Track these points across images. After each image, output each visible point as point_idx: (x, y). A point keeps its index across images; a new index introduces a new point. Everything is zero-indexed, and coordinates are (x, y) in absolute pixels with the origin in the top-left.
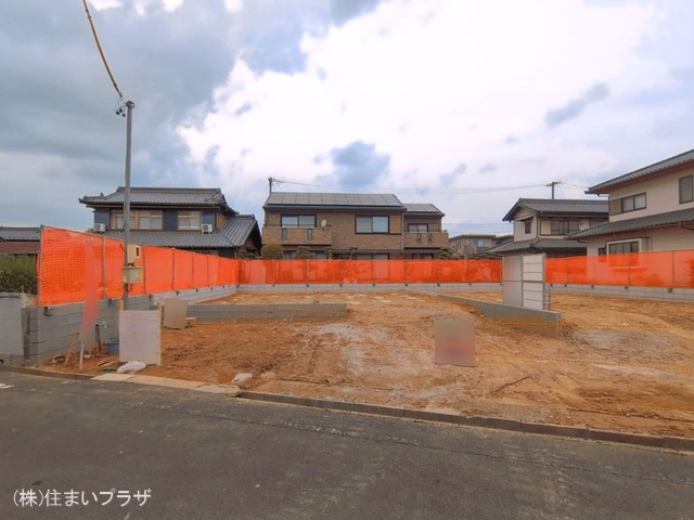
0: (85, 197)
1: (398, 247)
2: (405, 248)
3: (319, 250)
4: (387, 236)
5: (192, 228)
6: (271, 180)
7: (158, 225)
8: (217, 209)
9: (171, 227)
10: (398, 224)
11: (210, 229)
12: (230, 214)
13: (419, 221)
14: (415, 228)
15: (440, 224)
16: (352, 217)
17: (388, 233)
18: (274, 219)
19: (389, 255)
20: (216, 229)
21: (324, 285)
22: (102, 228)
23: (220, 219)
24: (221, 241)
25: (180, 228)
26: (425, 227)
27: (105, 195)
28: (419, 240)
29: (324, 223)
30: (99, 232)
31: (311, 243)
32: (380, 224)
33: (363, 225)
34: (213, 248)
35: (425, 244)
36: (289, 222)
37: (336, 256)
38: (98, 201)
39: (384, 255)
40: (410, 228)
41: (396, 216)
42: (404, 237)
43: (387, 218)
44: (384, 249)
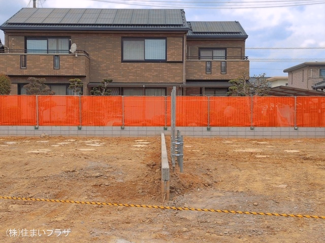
1: (177, 79)
2: (188, 81)
4: (164, 65)
10: (179, 49)
13: (214, 45)
14: (209, 53)
15: (243, 49)
16: (118, 41)
17: (165, 61)
18: (17, 42)
19: (166, 90)
21: (58, 128)
26: (221, 53)
28: (210, 69)
29: (74, 47)
31: (58, 73)
32: (155, 49)
33: (132, 51)
35: (217, 75)
36: (36, 45)
37: (94, 90)
39: (160, 90)
40: (203, 53)
41: (176, 39)
42: (187, 66)
43: (165, 40)
44: (160, 81)
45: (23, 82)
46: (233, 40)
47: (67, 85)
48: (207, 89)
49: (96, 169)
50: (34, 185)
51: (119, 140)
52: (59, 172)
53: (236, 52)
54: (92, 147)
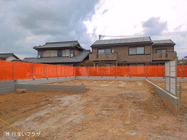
0: (35, 47)
1: (149, 60)
2: (153, 61)
4: (144, 56)
5: (67, 55)
6: (100, 36)
7: (56, 55)
8: (77, 48)
9: (60, 56)
10: (149, 49)
11: (72, 55)
12: (81, 50)
13: (162, 48)
14: (160, 51)
15: (173, 49)
16: (127, 48)
17: (144, 54)
18: (95, 51)
19: (144, 64)
20: (74, 56)
21: (109, 77)
22: (39, 57)
23: (76, 52)
24: (75, 60)
25: (63, 56)
26: (165, 51)
27: (41, 46)
28: (161, 56)
29: (113, 51)
30: (38, 58)
31: (108, 59)
32: (140, 50)
33: (132, 51)
34: (71, 63)
36: (101, 51)
37: (119, 65)
38: (39, 48)
39: (142, 64)
40: (157, 51)
41: (148, 46)
42: (152, 56)
43: (144, 47)
44: (142, 61)
45: (97, 63)
46: (169, 46)
47: (111, 63)
48: (160, 63)
49: (130, 94)
51: (130, 81)
52: (116, 95)
53: (171, 50)
54: (123, 84)
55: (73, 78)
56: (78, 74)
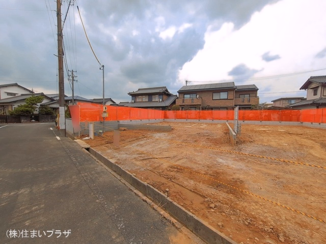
0: (129, 93)
1: (231, 105)
2: (235, 105)
3: (195, 107)
4: (227, 100)
5: (156, 100)
6: (187, 81)
7: (147, 100)
8: (165, 94)
9: (150, 100)
10: (232, 95)
11: (161, 100)
12: (169, 95)
13: (245, 93)
14: (243, 96)
15: (256, 94)
16: (211, 94)
17: (227, 99)
18: (182, 96)
19: (227, 108)
20: (163, 101)
22: (133, 102)
23: (165, 97)
24: (163, 105)
25: (153, 100)
26: (248, 96)
27: (134, 92)
28: (244, 101)
29: (198, 96)
31: (193, 104)
32: (224, 95)
33: (216, 96)
34: (160, 107)
35: (247, 103)
36: (187, 96)
37: (203, 109)
39: (225, 108)
40: (241, 96)
41: (231, 92)
42: (235, 100)
43: (227, 92)
44: (225, 106)
45: (183, 107)
46: (253, 91)
47: (196, 107)
48: (242, 108)
49: (207, 133)
50: (188, 137)
51: (212, 124)
52: (195, 133)
53: (254, 95)
54: (204, 126)
55: (161, 120)
56: (166, 117)
